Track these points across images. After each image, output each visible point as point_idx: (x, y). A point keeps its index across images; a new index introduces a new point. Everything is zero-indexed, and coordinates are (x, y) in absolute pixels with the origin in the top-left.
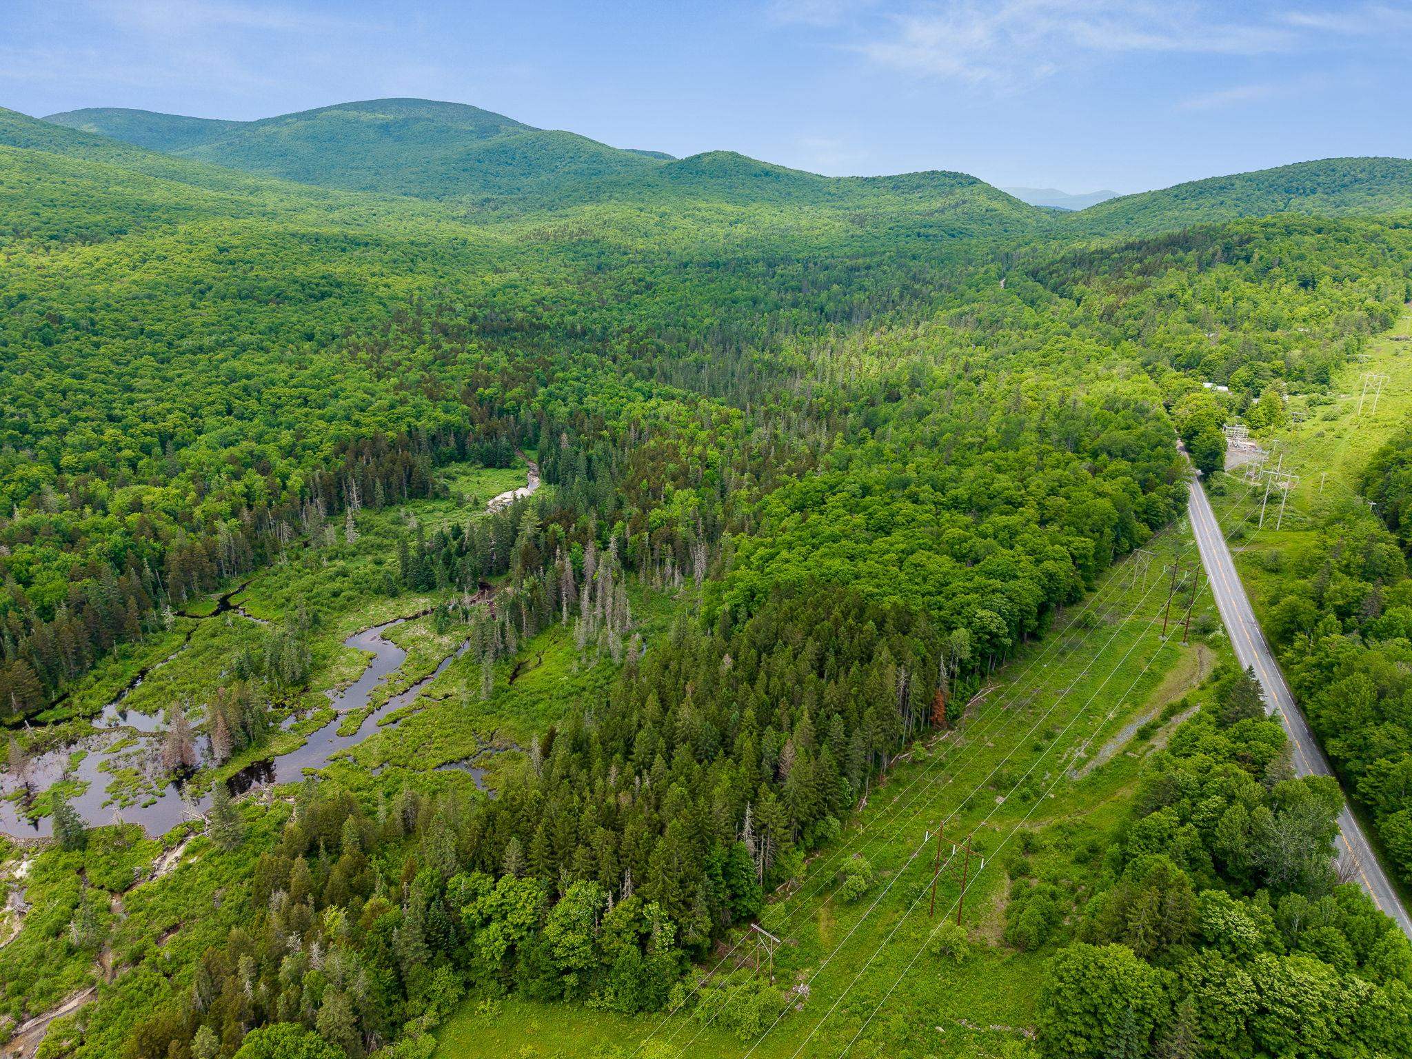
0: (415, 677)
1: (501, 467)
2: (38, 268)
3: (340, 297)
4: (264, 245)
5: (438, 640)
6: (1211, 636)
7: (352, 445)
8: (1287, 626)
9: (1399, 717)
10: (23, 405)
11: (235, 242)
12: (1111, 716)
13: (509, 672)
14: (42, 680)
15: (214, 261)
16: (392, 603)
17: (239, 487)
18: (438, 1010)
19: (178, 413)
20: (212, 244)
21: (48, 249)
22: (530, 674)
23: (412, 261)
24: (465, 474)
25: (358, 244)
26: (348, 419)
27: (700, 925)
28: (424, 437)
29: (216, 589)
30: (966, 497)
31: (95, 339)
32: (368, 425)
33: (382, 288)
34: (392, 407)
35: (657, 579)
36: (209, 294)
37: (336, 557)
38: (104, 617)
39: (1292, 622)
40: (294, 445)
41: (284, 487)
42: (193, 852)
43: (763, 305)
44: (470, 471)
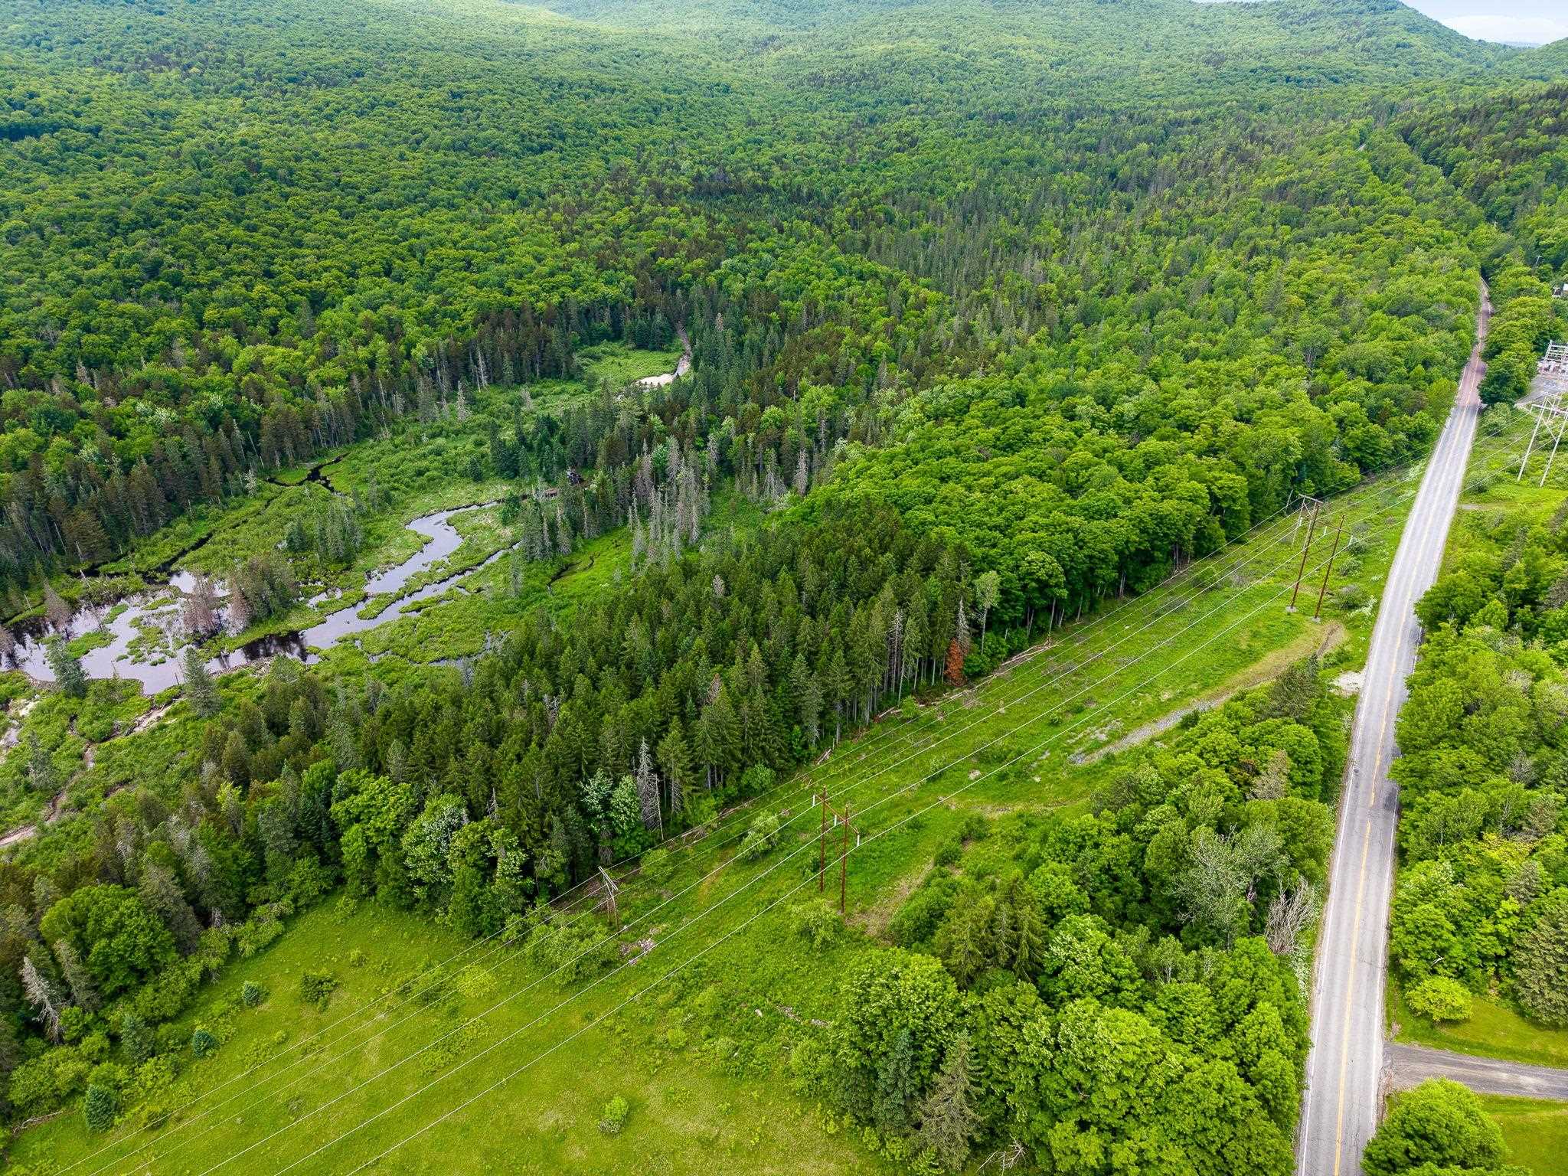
0: (458, 567)
1: (654, 349)
2: (270, 113)
3: (561, 150)
4: (500, 91)
5: (500, 531)
6: (1353, 614)
7: (493, 314)
8: (1439, 609)
9: (1480, 741)
10: (182, 257)
11: (472, 87)
12: (1166, 696)
13: (551, 572)
14: (107, 532)
15: (442, 108)
16: (472, 488)
17: (363, 352)
18: (295, 900)
19: (335, 272)
20: (446, 88)
21: (285, 92)
22: (574, 576)
23: (655, 110)
24: (613, 354)
25: (603, 91)
26: (501, 285)
27: (552, 860)
28: (573, 310)
29: (313, 458)
30: (1132, 414)
31: (288, 190)
32: (519, 294)
33: (611, 142)
34: (552, 274)
35: (754, 489)
36: (424, 145)
37: (440, 435)
38: (183, 476)
39: (1447, 606)
40: (435, 311)
41: (408, 356)
42: (175, 713)
43: (1038, 167)
44: (619, 351)
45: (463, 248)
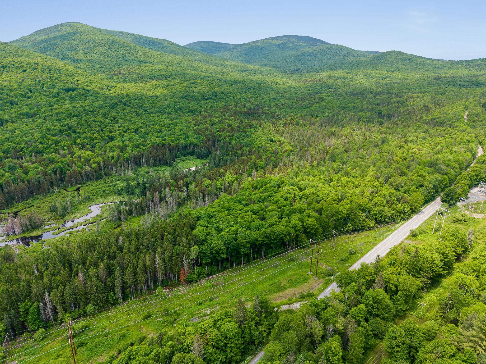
0: (92, 221)
3: (214, 99)
6: (328, 278)
7: (156, 146)
14: (6, 201)
15: (186, 87)
16: (116, 197)
17: (111, 154)
19: (121, 131)
20: (191, 81)
23: (249, 89)
25: (238, 83)
26: (164, 138)
28: (180, 147)
31: (126, 108)
37: (120, 180)
40: (140, 144)
44: (191, 159)
45: (162, 126)
